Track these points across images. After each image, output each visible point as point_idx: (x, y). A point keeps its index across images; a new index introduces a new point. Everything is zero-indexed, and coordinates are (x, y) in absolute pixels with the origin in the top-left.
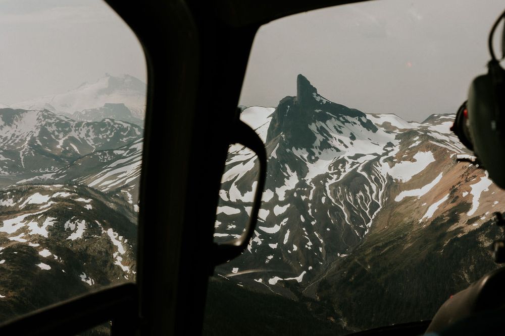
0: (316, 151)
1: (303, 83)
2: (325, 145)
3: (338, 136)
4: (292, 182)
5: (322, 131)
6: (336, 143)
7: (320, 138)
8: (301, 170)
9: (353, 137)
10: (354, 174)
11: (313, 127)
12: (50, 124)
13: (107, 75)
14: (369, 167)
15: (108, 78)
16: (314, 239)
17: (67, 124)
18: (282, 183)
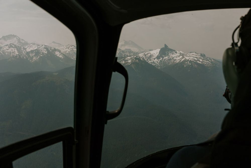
0: (166, 56)
1: (165, 45)
2: (168, 55)
3: (170, 54)
4: (161, 59)
5: (167, 53)
6: (170, 55)
7: (167, 54)
8: (163, 58)
9: (173, 54)
10: (170, 58)
11: (166, 52)
12: (121, 51)
13: (124, 40)
14: (173, 58)
15: (124, 41)
16: (162, 65)
17: (124, 51)
18: (160, 59)
